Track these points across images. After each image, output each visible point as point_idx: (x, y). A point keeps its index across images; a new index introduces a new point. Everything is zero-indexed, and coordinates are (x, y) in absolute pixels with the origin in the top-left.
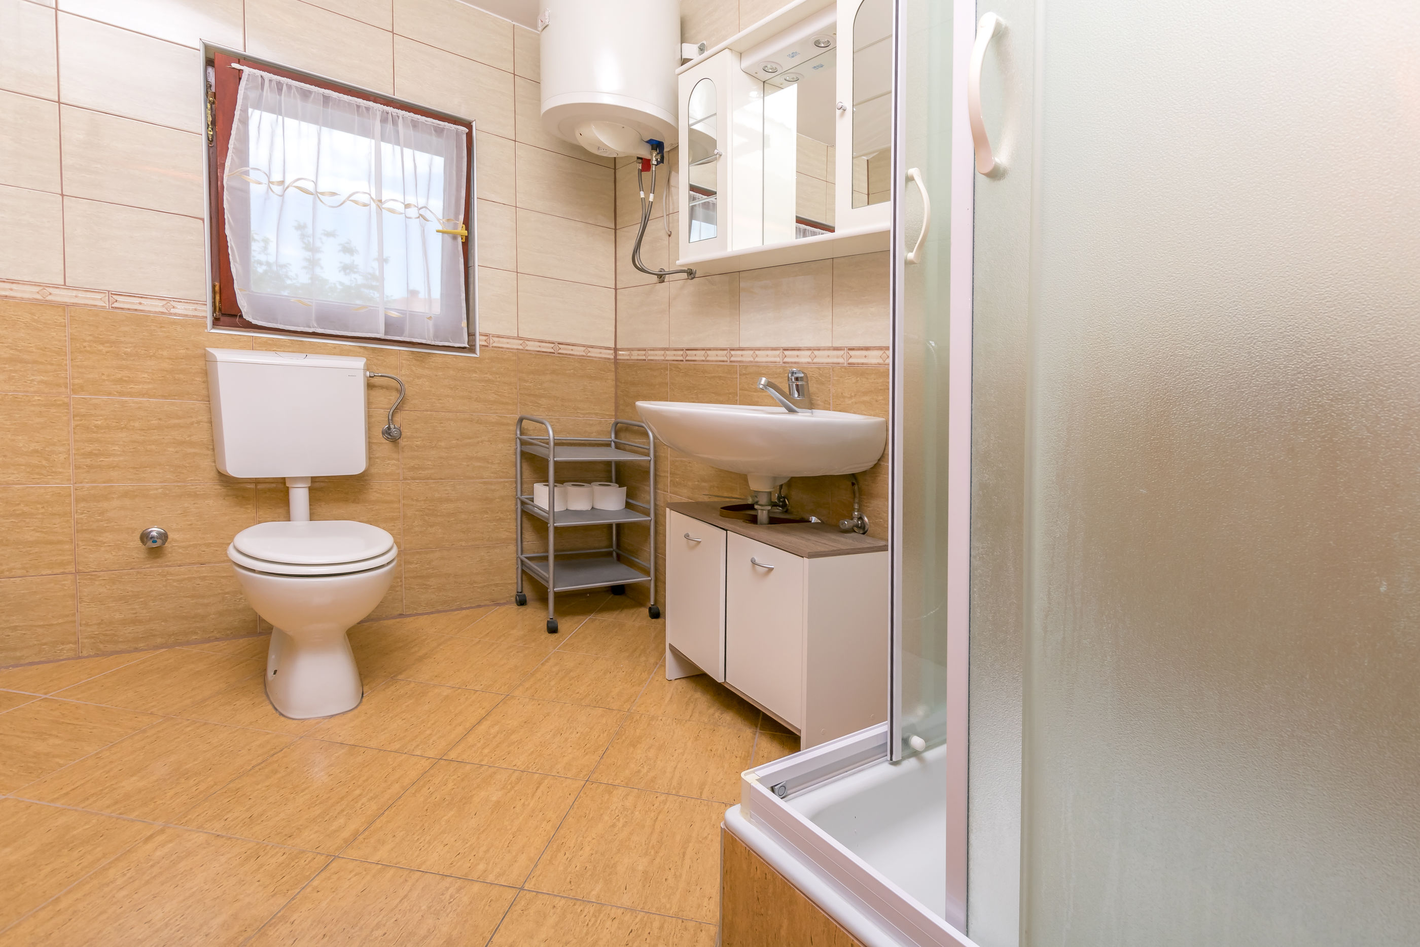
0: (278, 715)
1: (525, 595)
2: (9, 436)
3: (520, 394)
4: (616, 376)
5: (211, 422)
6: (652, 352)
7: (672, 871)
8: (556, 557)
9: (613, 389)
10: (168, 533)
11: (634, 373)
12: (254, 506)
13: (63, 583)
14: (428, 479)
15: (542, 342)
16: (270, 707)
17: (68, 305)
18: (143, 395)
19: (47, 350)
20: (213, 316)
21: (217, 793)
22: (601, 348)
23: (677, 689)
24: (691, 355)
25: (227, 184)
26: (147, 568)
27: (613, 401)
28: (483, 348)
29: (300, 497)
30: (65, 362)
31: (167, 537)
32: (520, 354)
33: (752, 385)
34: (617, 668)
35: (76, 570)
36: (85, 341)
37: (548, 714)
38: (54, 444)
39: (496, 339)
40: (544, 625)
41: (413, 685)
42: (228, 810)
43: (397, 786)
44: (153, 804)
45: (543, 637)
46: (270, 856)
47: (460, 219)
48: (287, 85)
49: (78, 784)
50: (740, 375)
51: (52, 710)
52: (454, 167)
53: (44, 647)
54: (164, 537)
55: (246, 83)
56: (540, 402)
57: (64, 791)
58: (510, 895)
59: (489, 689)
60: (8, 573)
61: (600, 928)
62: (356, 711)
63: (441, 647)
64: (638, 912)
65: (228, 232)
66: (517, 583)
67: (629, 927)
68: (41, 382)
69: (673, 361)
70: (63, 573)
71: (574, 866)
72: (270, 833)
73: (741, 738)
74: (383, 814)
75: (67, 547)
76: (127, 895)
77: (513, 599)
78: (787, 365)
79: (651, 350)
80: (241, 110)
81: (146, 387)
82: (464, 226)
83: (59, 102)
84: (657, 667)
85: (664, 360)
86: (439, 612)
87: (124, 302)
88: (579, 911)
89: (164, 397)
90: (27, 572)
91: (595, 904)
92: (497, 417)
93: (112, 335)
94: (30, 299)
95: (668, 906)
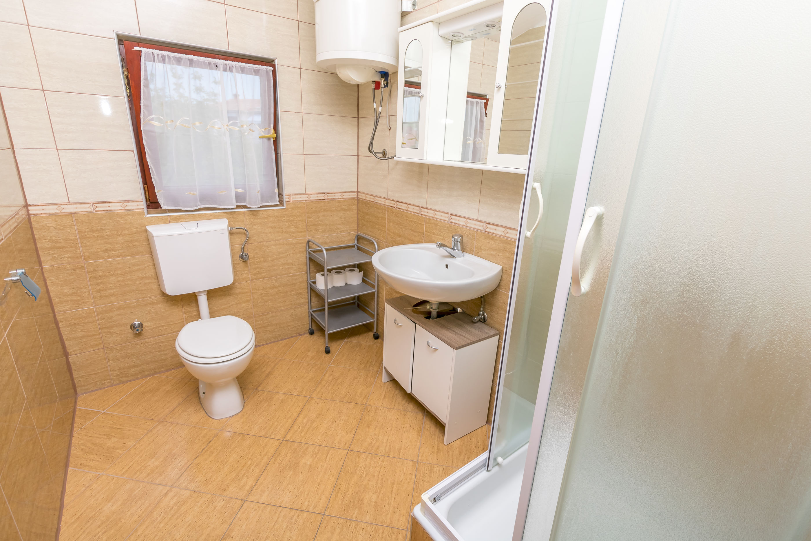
0: (208, 416)
1: (313, 329)
2: (60, 288)
3: (308, 225)
4: (358, 207)
5: (154, 265)
6: (378, 198)
7: (387, 501)
8: (329, 308)
9: (356, 215)
10: (143, 323)
11: (368, 208)
12: (181, 304)
13: (99, 353)
14: (263, 278)
15: (318, 194)
16: (204, 412)
17: (73, 214)
18: (119, 256)
19: (68, 240)
20: (146, 204)
21: (189, 467)
22: (350, 192)
23: (388, 388)
24: (400, 205)
25: (143, 129)
26: (136, 341)
27: (356, 222)
28: (288, 203)
29: (203, 300)
30: (78, 245)
31: (142, 325)
32: (308, 203)
33: (432, 230)
34: (359, 376)
35: (104, 347)
36: (85, 232)
37: (329, 409)
38: (82, 288)
39: (294, 196)
40: (323, 349)
41: (266, 393)
42: (196, 477)
43: (266, 458)
44: (164, 475)
45: (323, 356)
46: (218, 502)
47: (271, 127)
48: (168, 56)
49: (130, 465)
50: (426, 223)
51: (108, 420)
52: (267, 95)
53: (97, 383)
54: (141, 325)
55: (144, 60)
56: (318, 228)
57: (125, 470)
58: (319, 518)
59: (301, 394)
60: (73, 353)
61: (357, 534)
62: (242, 412)
63: (276, 367)
64: (373, 525)
65: (148, 159)
66: (309, 323)
67: (370, 533)
68: (69, 257)
69: (390, 206)
70: (98, 349)
71: (345, 500)
72: (216, 489)
73: (417, 418)
74: (262, 475)
75: (97, 337)
76: (164, 526)
77: (308, 331)
78: (452, 224)
79: (377, 197)
80: (144, 79)
81: (120, 251)
82: (274, 130)
83: (43, 90)
84: (378, 373)
85: (384, 205)
86: (273, 342)
87: (101, 207)
88: (349, 525)
89: (129, 255)
90: (82, 351)
91: (355, 521)
92: (296, 240)
93: (98, 227)
94: (53, 213)
95: (386, 521)
